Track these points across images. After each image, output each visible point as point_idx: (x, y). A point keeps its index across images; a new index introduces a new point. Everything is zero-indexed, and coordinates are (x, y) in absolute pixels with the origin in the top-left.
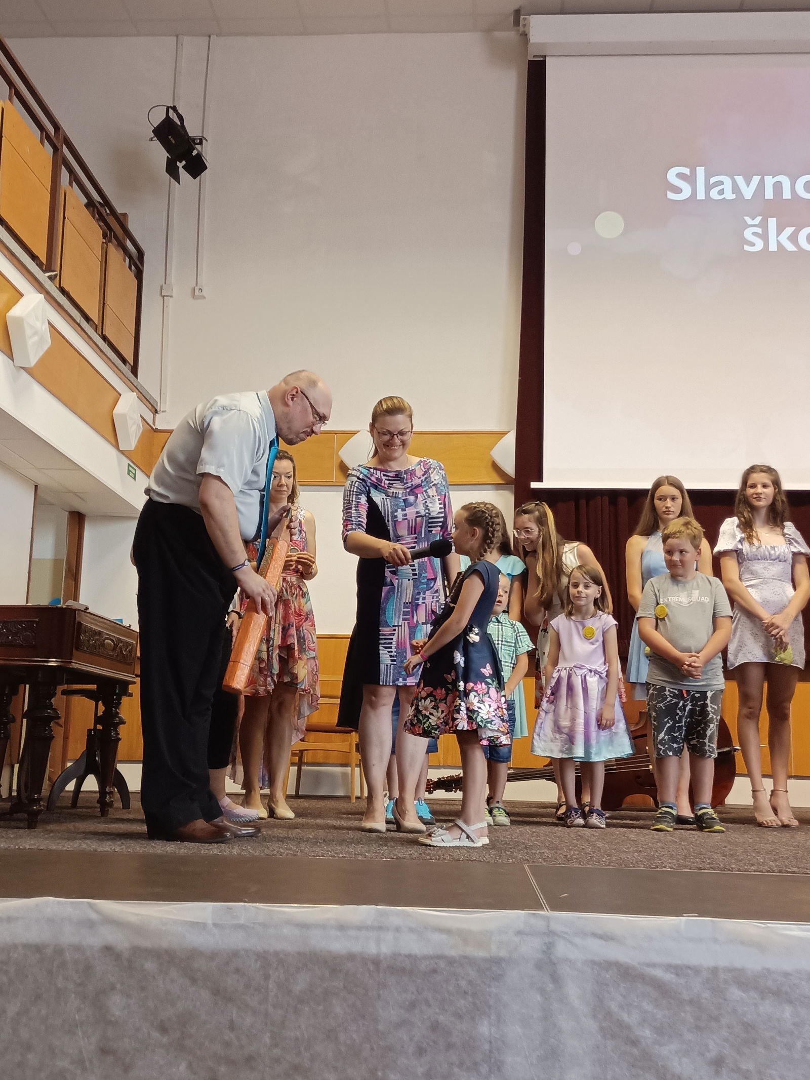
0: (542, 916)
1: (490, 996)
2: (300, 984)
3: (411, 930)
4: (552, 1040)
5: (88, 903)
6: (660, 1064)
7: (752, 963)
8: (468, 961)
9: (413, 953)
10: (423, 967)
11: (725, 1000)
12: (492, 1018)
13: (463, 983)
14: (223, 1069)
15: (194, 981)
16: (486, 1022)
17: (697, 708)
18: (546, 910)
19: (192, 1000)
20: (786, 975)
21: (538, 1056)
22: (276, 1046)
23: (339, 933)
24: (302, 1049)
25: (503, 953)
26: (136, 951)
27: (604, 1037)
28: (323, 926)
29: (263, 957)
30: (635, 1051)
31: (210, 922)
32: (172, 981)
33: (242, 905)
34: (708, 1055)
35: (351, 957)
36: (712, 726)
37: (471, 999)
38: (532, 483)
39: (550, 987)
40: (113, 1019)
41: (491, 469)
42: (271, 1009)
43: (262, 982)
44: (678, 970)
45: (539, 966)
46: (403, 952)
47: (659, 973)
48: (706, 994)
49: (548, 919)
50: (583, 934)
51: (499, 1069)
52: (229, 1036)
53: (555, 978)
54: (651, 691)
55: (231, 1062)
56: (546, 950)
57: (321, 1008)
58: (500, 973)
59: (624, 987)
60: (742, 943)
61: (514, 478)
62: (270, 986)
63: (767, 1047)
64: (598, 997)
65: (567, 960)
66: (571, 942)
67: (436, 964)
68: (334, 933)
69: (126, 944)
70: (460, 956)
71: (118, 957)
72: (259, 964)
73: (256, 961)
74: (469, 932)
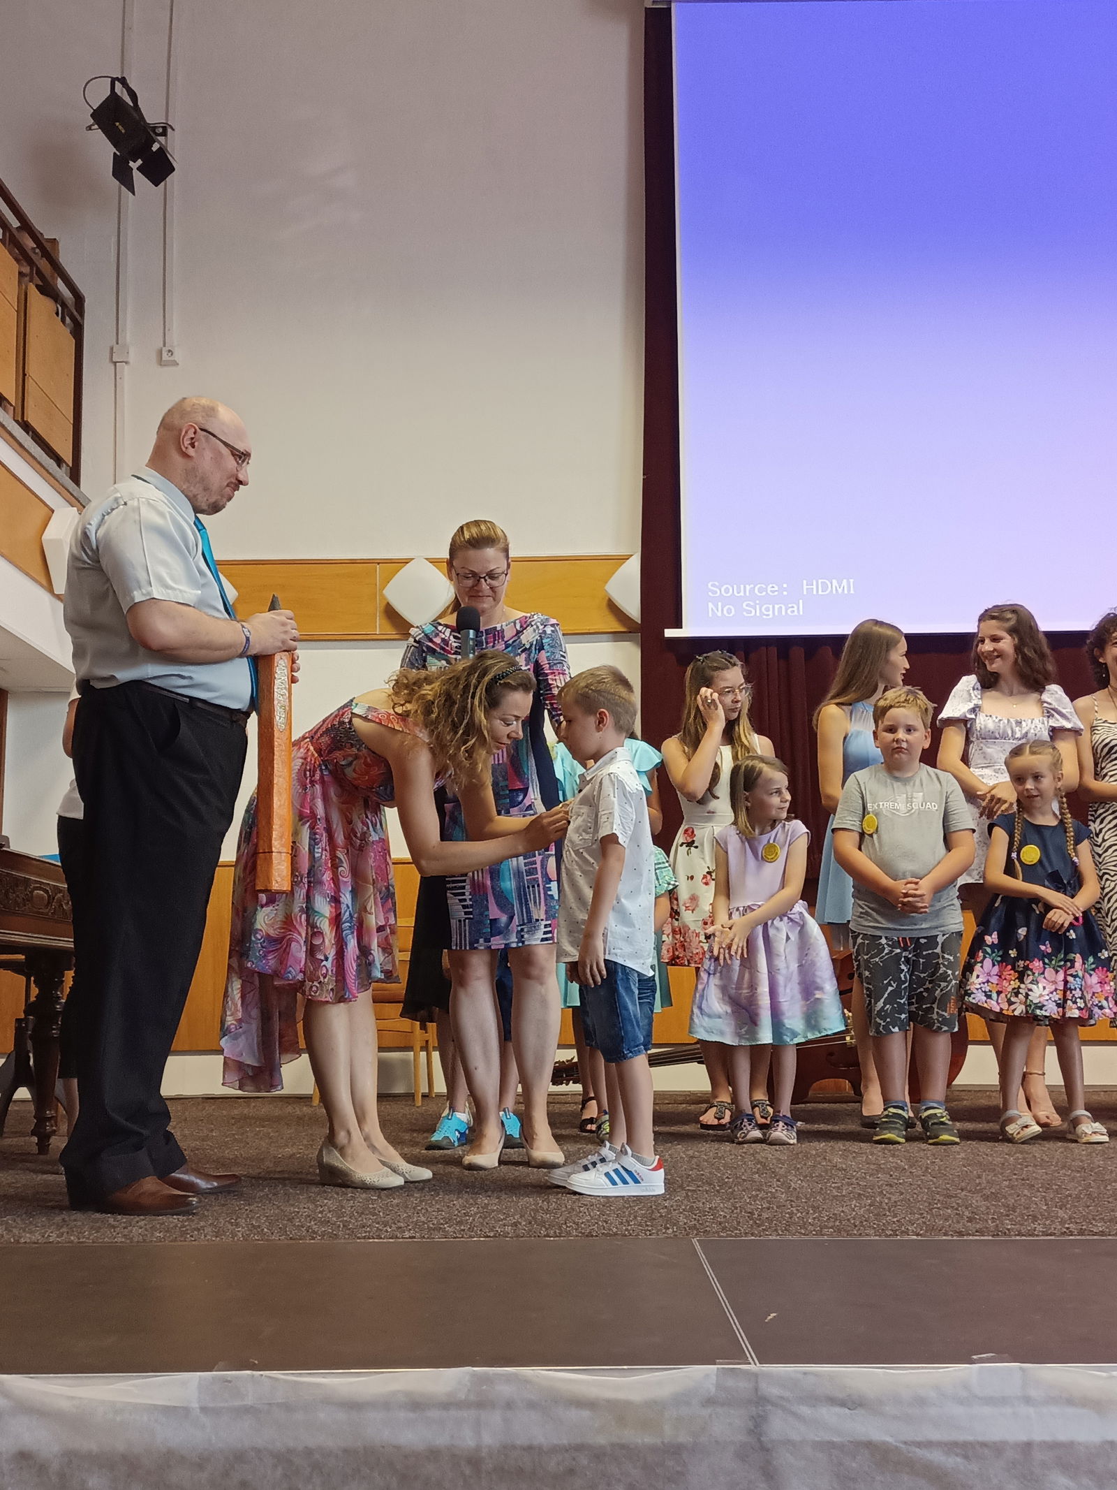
0: (747, 1372)
3: (531, 1405)
8: (626, 1451)
9: (535, 1443)
10: (552, 1465)
17: (921, 960)
18: (751, 1361)
23: (411, 1415)
25: (684, 1438)
26: (71, 1457)
28: (385, 1404)
29: (283, 1458)
31: (195, 1405)
33: (248, 1375)
35: (433, 1454)
36: (944, 984)
38: (666, 630)
39: (762, 1487)
41: (606, 612)
44: (966, 1449)
45: (742, 1455)
46: (518, 1442)
47: (936, 1457)
49: (755, 1376)
50: (813, 1399)
53: (770, 1474)
54: (859, 941)
56: (752, 1428)
58: (679, 1469)
60: (1070, 1402)
61: (640, 622)
65: (788, 1442)
66: (794, 1414)
67: (574, 1459)
68: (402, 1415)
69: (56, 1448)
70: (613, 1445)
71: (42, 1469)
72: (279, 1471)
73: (275, 1466)
74: (627, 1404)
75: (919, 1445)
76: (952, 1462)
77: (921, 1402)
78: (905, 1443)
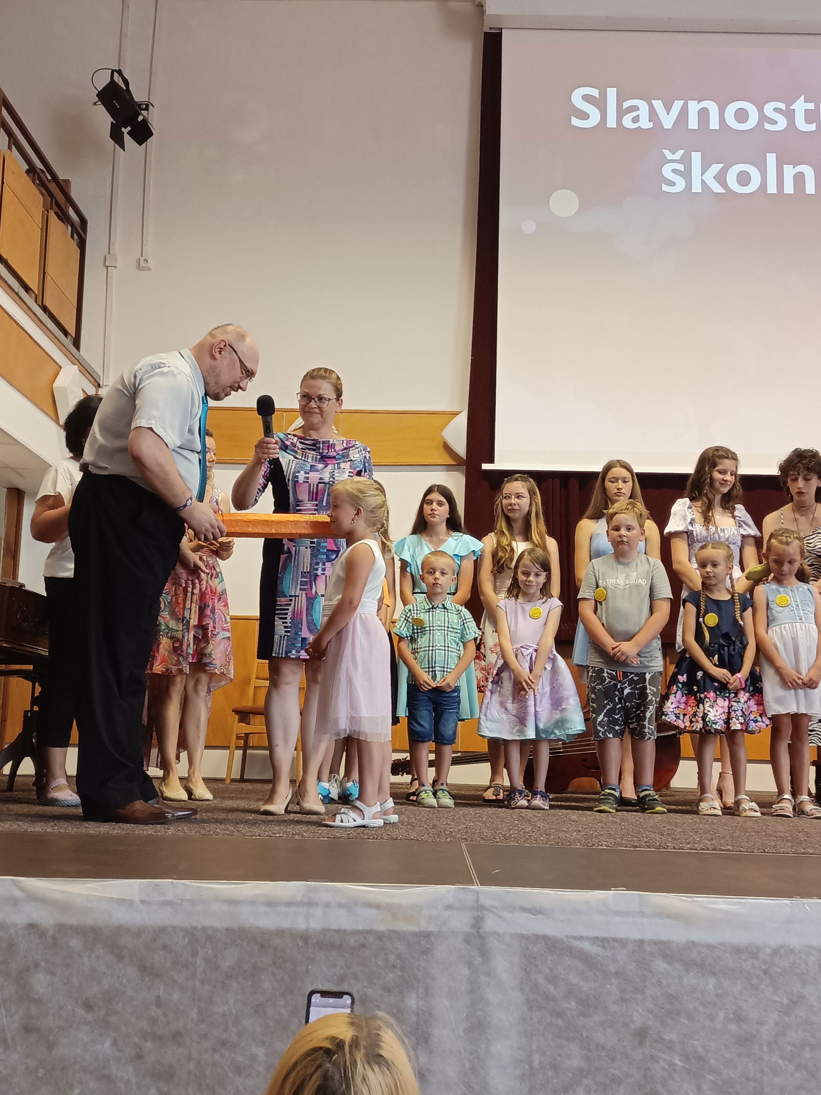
0: (473, 890)
1: (419, 969)
2: (228, 960)
3: (341, 905)
4: (479, 1013)
5: (12, 880)
6: (585, 1034)
7: (676, 935)
8: (398, 935)
9: (343, 928)
10: (352, 942)
11: (651, 972)
12: (420, 990)
13: (392, 957)
14: (149, 1045)
15: (120, 958)
16: (414, 996)
17: (636, 692)
18: (476, 884)
19: (118, 977)
20: (710, 947)
21: (465, 1028)
22: (203, 1021)
23: (267, 909)
24: (230, 1024)
25: (432, 928)
26: (61, 928)
27: (530, 1009)
28: (252, 902)
29: (190, 933)
30: (560, 1022)
31: (137, 899)
32: (98, 957)
33: (170, 882)
34: (632, 1026)
35: (280, 933)
36: (651, 707)
37: (399, 973)
38: (483, 465)
39: (478, 960)
40: (36, 997)
41: (442, 450)
42: (198, 984)
43: (190, 959)
44: (604, 942)
45: (467, 940)
46: (332, 928)
47: (586, 946)
48: (632, 967)
49: (478, 892)
50: (512, 908)
51: (426, 1041)
52: (155, 1012)
53: (484, 952)
54: (590, 674)
55: (157, 1038)
56: (475, 924)
57: (250, 983)
58: (429, 946)
59: (552, 961)
60: (669, 916)
61: (465, 458)
62: (198, 962)
63: (690, 1018)
64: (526, 970)
65: (495, 933)
66: (499, 916)
67: (365, 938)
68: (263, 909)
69: (51, 922)
70: (390, 931)
71: (43, 934)
72: (187, 940)
73: (184, 937)
74: (399, 906)
75: (575, 938)
76: (594, 949)
77: (578, 912)
78: (567, 937)
